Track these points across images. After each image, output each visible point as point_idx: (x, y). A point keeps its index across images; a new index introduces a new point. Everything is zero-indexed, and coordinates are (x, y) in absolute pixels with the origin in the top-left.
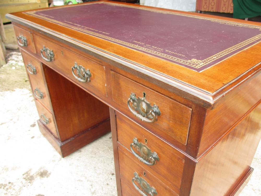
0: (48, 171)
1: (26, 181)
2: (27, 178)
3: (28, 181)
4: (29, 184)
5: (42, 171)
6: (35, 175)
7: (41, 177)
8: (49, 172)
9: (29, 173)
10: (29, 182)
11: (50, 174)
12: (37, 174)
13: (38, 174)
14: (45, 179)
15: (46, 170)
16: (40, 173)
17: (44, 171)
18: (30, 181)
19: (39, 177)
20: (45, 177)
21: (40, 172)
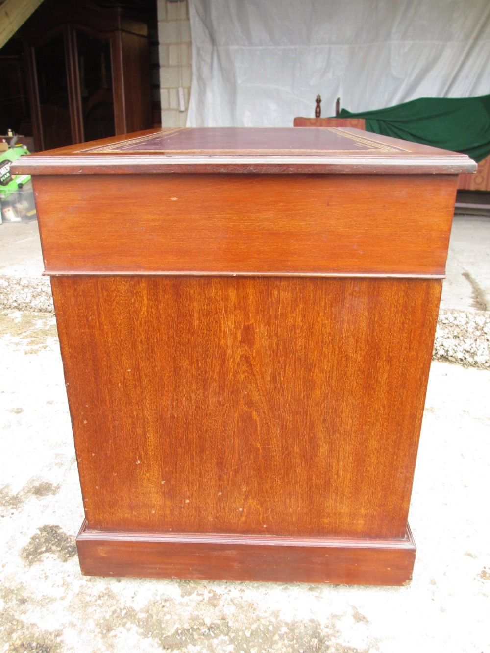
0: (51, 484)
1: (3, 507)
2: (4, 502)
3: (10, 507)
4: (14, 511)
5: (37, 484)
6: (22, 493)
7: (38, 496)
8: (55, 485)
9: (7, 493)
10: (12, 508)
11: (58, 488)
12: (26, 491)
13: (29, 491)
14: (49, 498)
15: (47, 483)
16: (33, 490)
17: (41, 485)
18: (15, 506)
19: (33, 497)
20: (48, 495)
21: (31, 487)
